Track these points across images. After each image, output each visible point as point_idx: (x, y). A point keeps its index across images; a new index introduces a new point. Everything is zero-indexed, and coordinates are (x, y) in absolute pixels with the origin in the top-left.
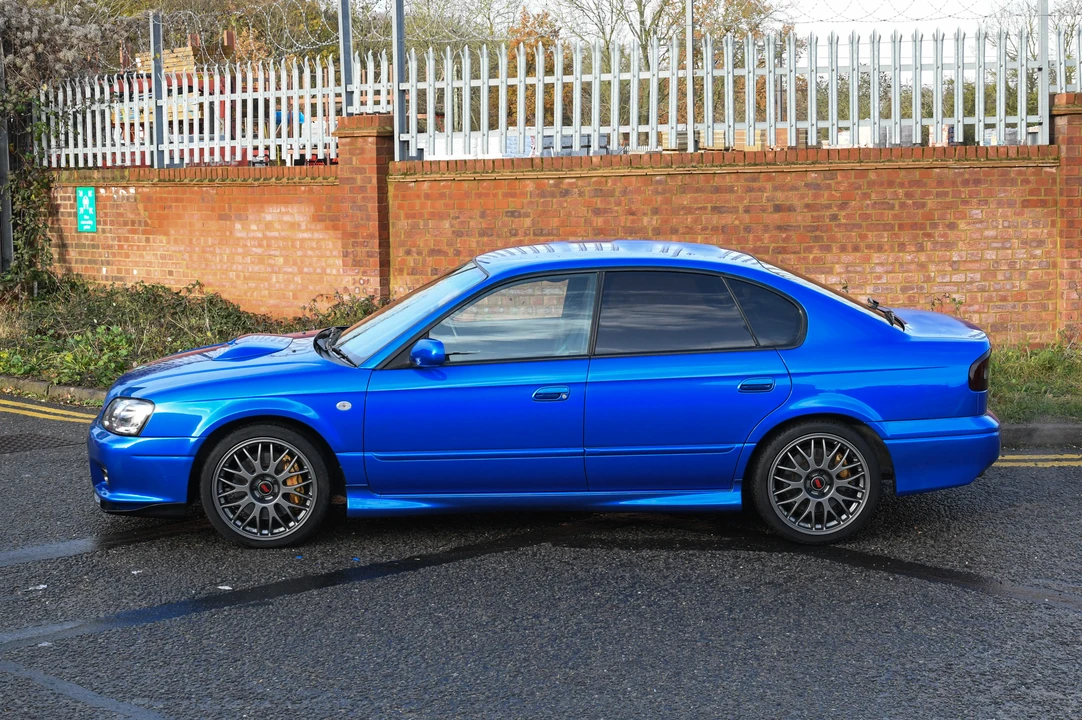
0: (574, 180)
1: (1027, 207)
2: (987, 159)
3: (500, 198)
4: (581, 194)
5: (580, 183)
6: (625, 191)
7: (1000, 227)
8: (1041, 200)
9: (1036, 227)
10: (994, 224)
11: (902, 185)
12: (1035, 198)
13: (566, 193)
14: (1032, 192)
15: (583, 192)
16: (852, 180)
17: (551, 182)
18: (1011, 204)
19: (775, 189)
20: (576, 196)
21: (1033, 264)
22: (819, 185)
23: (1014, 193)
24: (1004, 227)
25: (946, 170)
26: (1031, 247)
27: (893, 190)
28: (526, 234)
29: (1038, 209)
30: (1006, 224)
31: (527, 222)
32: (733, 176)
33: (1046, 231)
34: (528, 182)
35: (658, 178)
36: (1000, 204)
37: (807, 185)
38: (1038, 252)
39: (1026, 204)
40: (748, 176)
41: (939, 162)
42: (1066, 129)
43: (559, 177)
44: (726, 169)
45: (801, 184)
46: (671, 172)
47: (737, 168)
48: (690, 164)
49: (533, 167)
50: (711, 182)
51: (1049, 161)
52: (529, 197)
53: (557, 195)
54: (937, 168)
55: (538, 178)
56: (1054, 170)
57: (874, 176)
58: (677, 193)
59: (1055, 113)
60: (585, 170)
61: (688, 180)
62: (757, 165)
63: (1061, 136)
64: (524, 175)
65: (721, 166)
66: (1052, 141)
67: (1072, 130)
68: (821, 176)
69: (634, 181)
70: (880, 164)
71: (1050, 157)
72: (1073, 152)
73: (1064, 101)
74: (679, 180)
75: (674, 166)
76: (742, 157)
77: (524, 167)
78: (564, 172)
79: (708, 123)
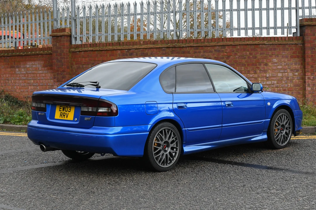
0: (134, 50)
1: (292, 58)
2: (278, 41)
3: (108, 56)
5: (136, 51)
6: (152, 53)
7: (283, 65)
8: (297, 56)
9: (296, 65)
10: (281, 64)
11: (248, 51)
12: (295, 55)
13: (131, 54)
14: (294, 53)
15: (137, 54)
16: (231, 49)
17: (126, 50)
18: (287, 57)
19: (204, 52)
20: (135, 55)
21: (295, 78)
22: (219, 50)
23: (286, 53)
24: (284, 65)
25: (264, 45)
26: (294, 72)
27: (245, 52)
29: (296, 59)
30: (285, 64)
32: (190, 48)
33: (299, 66)
34: (118, 51)
35: (163, 48)
36: (283, 57)
37: (215, 50)
38: (297, 74)
39: (292, 57)
40: (195, 47)
41: (261, 42)
42: (305, 31)
43: (129, 49)
44: (187, 45)
45: (213, 50)
46: (168, 46)
47: (191, 45)
48: (174, 43)
49: (120, 45)
50: (182, 50)
51: (300, 42)
52: (118, 56)
53: (128, 55)
54: (260, 44)
55: (121, 49)
56: (301, 45)
57: (238, 47)
58: (170, 54)
59: (302, 25)
60: (138, 46)
61: (174, 49)
62: (198, 44)
63: (304, 33)
64: (117, 48)
65: (185, 44)
66: (300, 35)
67: (308, 31)
68: (220, 47)
69: (155, 50)
70: (241, 43)
71: (300, 41)
72: (308, 38)
73: (304, 21)
74: (171, 49)
75: (169, 44)
76: (193, 41)
77: (117, 45)
78: (131, 47)
79: (181, 29)
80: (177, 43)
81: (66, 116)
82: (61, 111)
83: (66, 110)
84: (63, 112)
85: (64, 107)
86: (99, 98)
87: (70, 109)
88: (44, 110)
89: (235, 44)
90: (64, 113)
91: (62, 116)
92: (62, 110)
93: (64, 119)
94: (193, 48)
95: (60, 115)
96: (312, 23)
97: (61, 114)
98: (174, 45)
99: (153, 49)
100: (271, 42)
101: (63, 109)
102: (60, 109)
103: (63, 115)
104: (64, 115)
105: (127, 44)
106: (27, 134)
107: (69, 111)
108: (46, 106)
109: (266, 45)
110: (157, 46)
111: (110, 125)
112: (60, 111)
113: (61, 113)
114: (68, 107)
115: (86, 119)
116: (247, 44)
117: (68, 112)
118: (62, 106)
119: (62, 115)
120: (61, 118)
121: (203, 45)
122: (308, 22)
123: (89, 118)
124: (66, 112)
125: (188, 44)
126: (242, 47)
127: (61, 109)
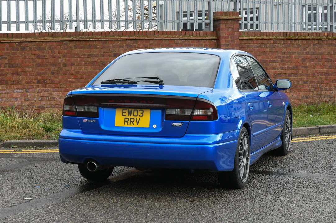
0: (27, 43)
2: (193, 36)
4: (31, 49)
5: (30, 44)
6: (51, 48)
13: (23, 49)
16: (144, 44)
17: (17, 44)
19: (114, 47)
20: (29, 49)
22: (131, 45)
25: (179, 41)
28: (5, 67)
31: (6, 61)
32: (97, 42)
34: (6, 44)
35: (65, 42)
37: (127, 45)
40: (103, 41)
41: (176, 37)
42: (220, 25)
43: (21, 42)
44: (94, 38)
45: (124, 45)
46: (71, 40)
47: (99, 38)
48: (78, 36)
49: (8, 37)
50: (88, 44)
51: (214, 38)
52: (6, 50)
53: (20, 49)
54: (175, 39)
55: (11, 42)
56: (215, 41)
57: (152, 42)
58: (73, 48)
59: (215, 19)
60: (33, 39)
61: (78, 43)
62: (106, 37)
63: (217, 28)
64: (4, 41)
65: (92, 37)
66: (214, 30)
67: (223, 26)
68: (132, 42)
69: (54, 43)
70: (155, 37)
71: (214, 36)
72: (223, 34)
73: (219, 14)
74: (74, 43)
75: (72, 37)
76: (101, 34)
77: (4, 37)
78: (23, 39)
79: (85, 20)
80: (82, 36)
81: (135, 122)
82: (126, 116)
83: (135, 114)
84: (129, 117)
85: (130, 110)
86: (197, 98)
87: (143, 113)
88: (96, 115)
89: (148, 38)
90: (131, 118)
91: (129, 122)
92: (127, 114)
93: (132, 126)
94: (101, 43)
95: (125, 121)
96: (227, 17)
97: (127, 120)
98: (78, 37)
99: (52, 42)
100: (186, 37)
101: (130, 114)
102: (123, 113)
103: (131, 121)
104: (133, 122)
105: (17, 36)
106: (58, 150)
107: (141, 115)
108: (98, 110)
109: (181, 41)
110: (57, 40)
112: (123, 115)
113: (125, 118)
114: (139, 110)
115: (174, 125)
116: (162, 39)
117: (138, 117)
118: (126, 110)
119: (127, 122)
120: (126, 125)
121: (113, 39)
122: (222, 15)
123: (180, 124)
124: (135, 118)
125: (96, 37)
126: (156, 41)
127: (125, 113)
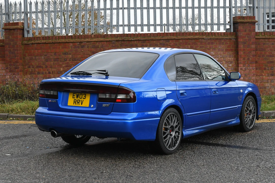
0: (85, 43)
1: (227, 51)
2: (215, 36)
3: (61, 48)
4: (88, 47)
5: (88, 43)
6: (102, 46)
7: (219, 57)
8: (231, 49)
9: (230, 57)
10: (218, 56)
11: (190, 44)
12: (229, 48)
13: (83, 47)
14: (228, 47)
15: (89, 46)
16: (174, 42)
17: (78, 43)
18: (222, 50)
20: (86, 47)
21: (229, 69)
22: (164, 44)
23: (222, 47)
24: (220, 57)
25: (203, 40)
26: (228, 63)
27: (187, 45)
28: (70, 60)
29: (230, 52)
30: (221, 56)
31: (70, 56)
32: (137, 41)
33: (233, 59)
34: (70, 43)
35: (113, 42)
36: (219, 50)
38: (231, 65)
39: (227, 50)
40: (142, 41)
41: (201, 37)
42: (238, 27)
43: (81, 42)
44: (135, 39)
45: (159, 44)
46: (117, 40)
47: (138, 38)
48: (123, 37)
49: (72, 38)
50: (130, 43)
51: (233, 37)
52: (70, 48)
53: (80, 47)
54: (200, 39)
55: (74, 42)
56: (235, 40)
57: (181, 41)
58: (119, 46)
59: (235, 22)
60: (90, 39)
61: (123, 42)
62: (145, 38)
63: (237, 29)
64: (69, 41)
65: (133, 38)
66: (234, 31)
67: (240, 27)
68: (165, 41)
69: (105, 43)
70: (183, 37)
72: (240, 34)
73: (238, 18)
74: (120, 42)
75: (118, 38)
76: (140, 35)
77: (69, 39)
78: (82, 40)
79: (129, 25)
80: (126, 37)
81: (80, 103)
82: (75, 98)
83: (81, 97)
84: (77, 99)
85: (78, 94)
86: (119, 86)
87: (85, 96)
88: (56, 97)
89: (178, 38)
90: (78, 100)
91: (76, 103)
92: (75, 97)
93: (78, 105)
94: (140, 42)
95: (74, 102)
96: (244, 20)
97: (75, 101)
98: (123, 38)
99: (103, 43)
100: (209, 36)
101: (77, 97)
102: (73, 96)
103: (78, 102)
104: (79, 102)
105: (78, 37)
107: (84, 98)
108: (57, 93)
109: (205, 40)
110: (107, 40)
111: (128, 111)
112: (73, 98)
113: (74, 100)
114: (83, 94)
115: (104, 105)
116: (189, 39)
117: (82, 99)
118: (75, 94)
119: (75, 102)
120: (75, 105)
121: (150, 39)
122: (240, 19)
123: (107, 105)
124: (80, 99)
125: (136, 37)
126: (184, 41)
127: (75, 96)
